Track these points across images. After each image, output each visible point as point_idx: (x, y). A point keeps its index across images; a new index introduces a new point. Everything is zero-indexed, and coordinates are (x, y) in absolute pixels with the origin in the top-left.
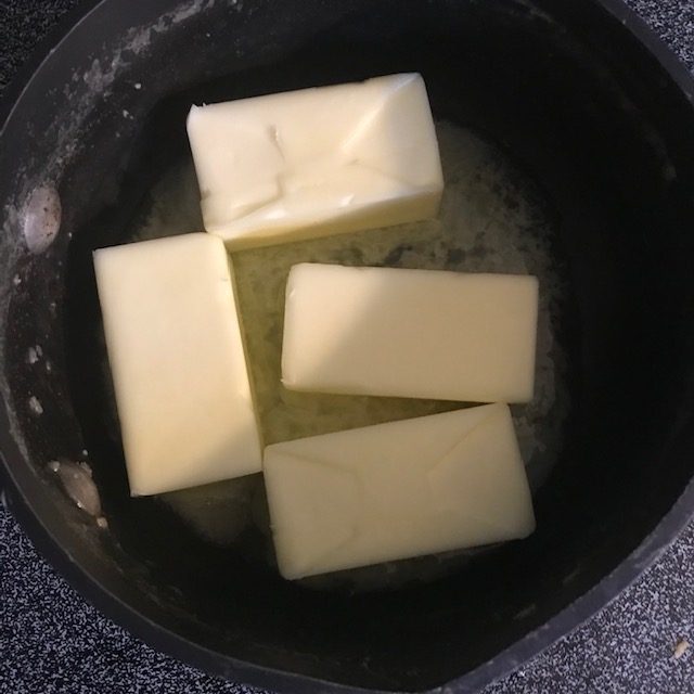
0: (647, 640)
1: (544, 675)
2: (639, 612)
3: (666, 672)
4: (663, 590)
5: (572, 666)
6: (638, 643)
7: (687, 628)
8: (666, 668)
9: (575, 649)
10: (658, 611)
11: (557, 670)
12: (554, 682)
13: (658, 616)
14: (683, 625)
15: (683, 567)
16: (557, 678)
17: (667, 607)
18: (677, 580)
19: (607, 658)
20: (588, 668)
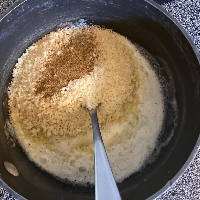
0: (179, 190)
2: (177, 183)
3: (184, 198)
4: (184, 178)
6: (177, 191)
7: (189, 188)
8: (184, 197)
10: (182, 183)
13: (182, 184)
14: (188, 187)
15: (189, 172)
17: (185, 182)
18: (187, 175)
19: (169, 194)
20: (164, 196)
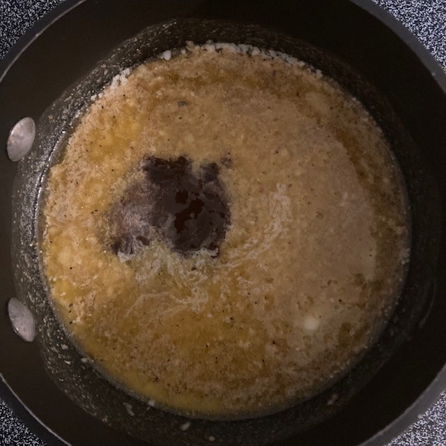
1: (422, 423)
5: (439, 414)
9: (438, 403)
11: (429, 418)
12: (429, 427)
16: (431, 423)
